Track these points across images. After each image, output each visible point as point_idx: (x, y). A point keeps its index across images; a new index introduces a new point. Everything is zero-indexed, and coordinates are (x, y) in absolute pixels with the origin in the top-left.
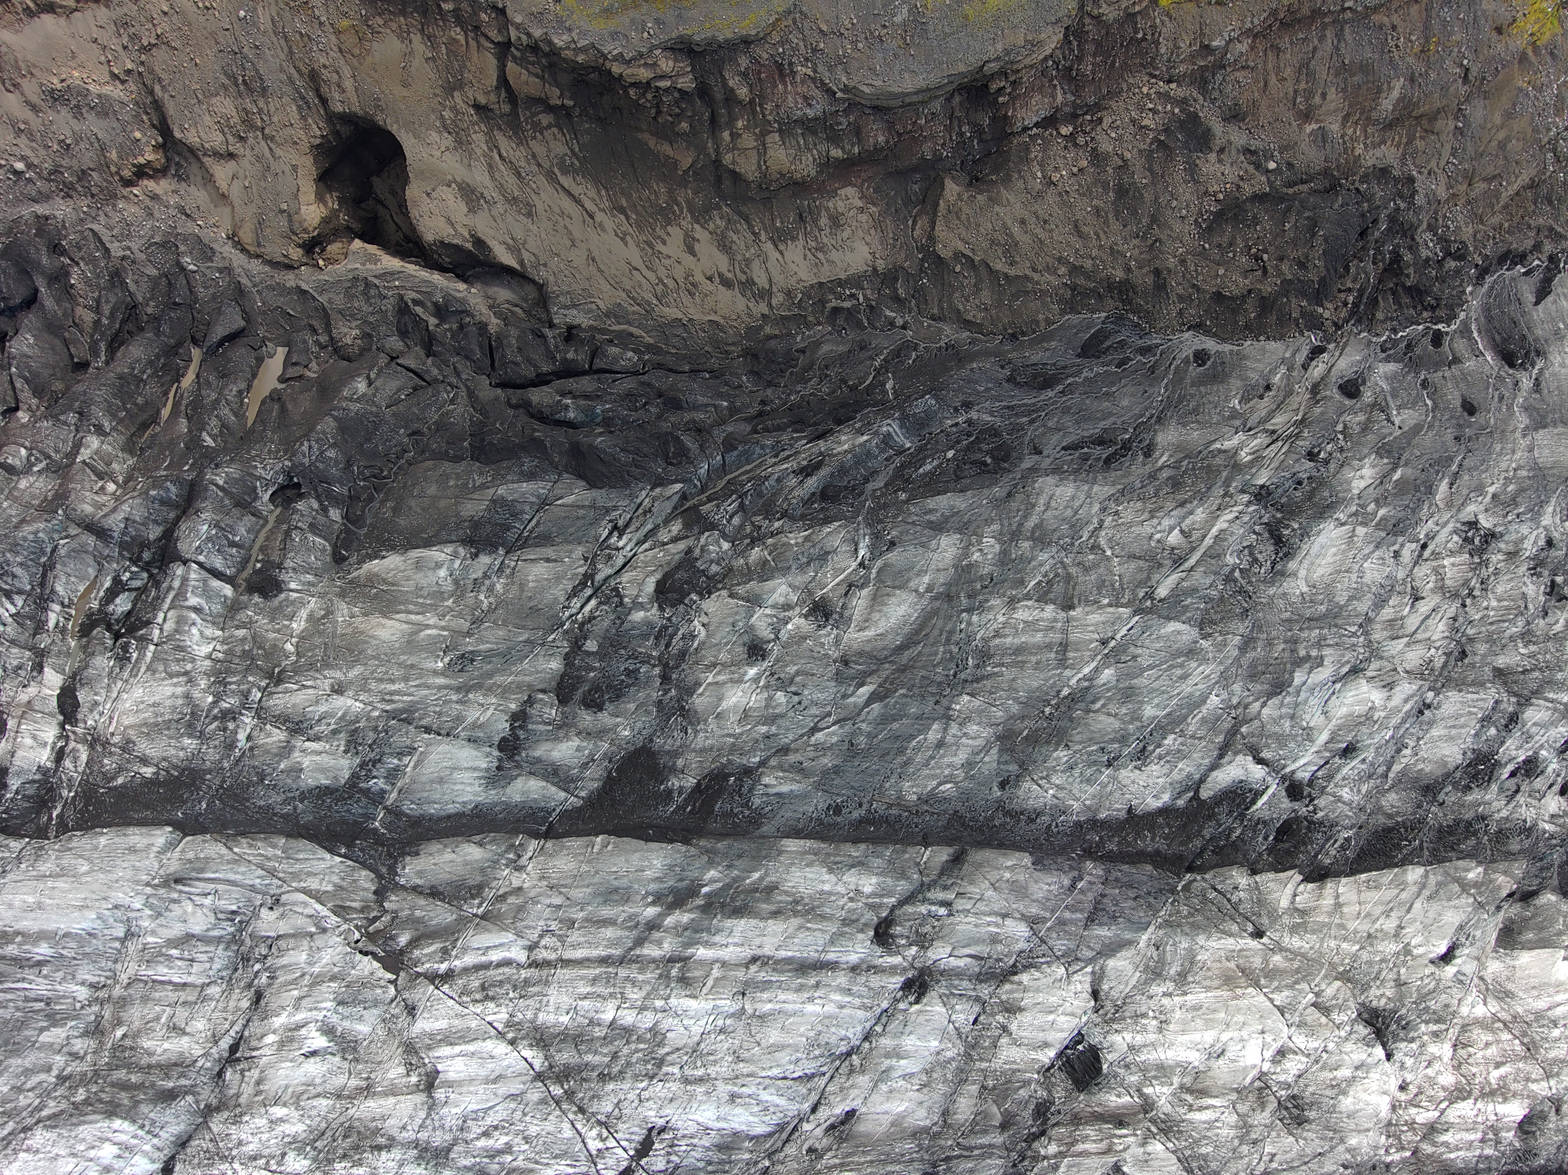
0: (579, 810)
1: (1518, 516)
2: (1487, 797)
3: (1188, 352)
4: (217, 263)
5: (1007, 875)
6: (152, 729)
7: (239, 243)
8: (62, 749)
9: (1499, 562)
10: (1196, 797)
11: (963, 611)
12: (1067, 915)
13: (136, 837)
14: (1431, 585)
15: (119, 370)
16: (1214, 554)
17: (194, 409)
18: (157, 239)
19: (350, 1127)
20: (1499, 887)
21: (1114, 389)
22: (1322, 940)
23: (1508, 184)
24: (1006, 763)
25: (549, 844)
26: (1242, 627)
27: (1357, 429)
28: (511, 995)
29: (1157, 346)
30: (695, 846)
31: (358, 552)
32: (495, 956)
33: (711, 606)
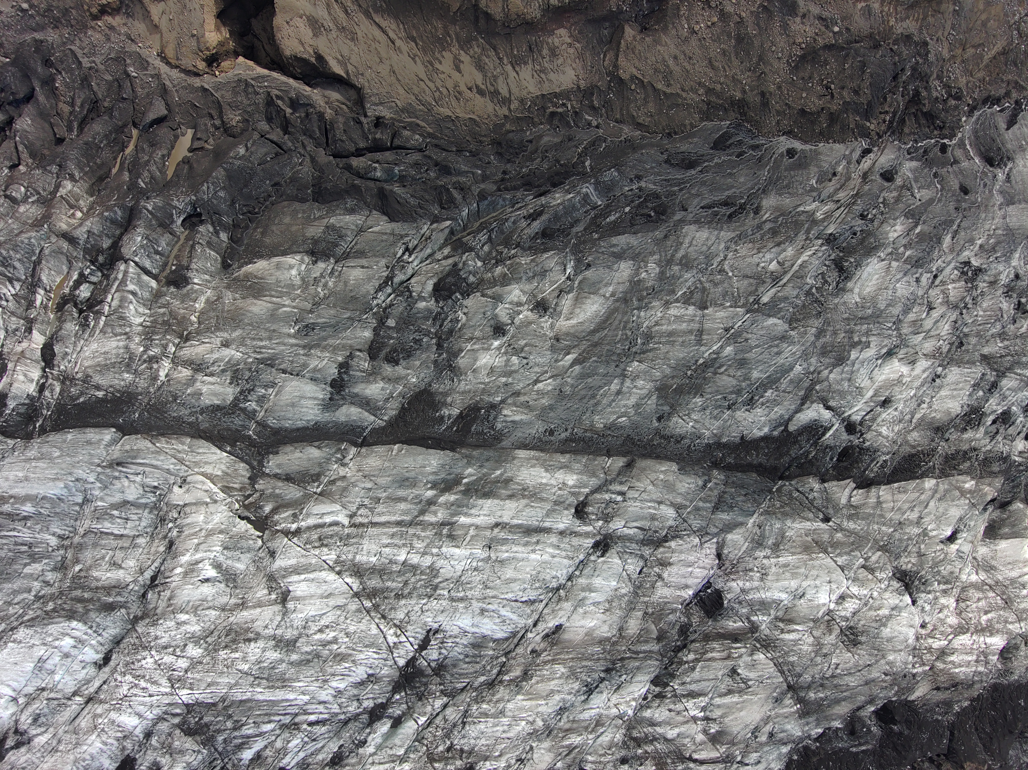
0: (383, 428)
1: (996, 258)
2: (977, 436)
3: (783, 149)
4: (151, 71)
5: (662, 476)
6: (103, 368)
7: (165, 58)
8: (43, 384)
9: (984, 287)
10: (786, 430)
11: (634, 309)
12: (701, 504)
13: (92, 434)
14: (940, 300)
15: (85, 139)
16: (799, 276)
17: (134, 166)
18: (112, 55)
19: (231, 629)
20: (986, 494)
21: (735, 171)
22: (869, 525)
23: (989, 50)
24: (662, 405)
25: (364, 450)
26: (817, 323)
27: (892, 201)
28: (338, 544)
29: (763, 145)
30: (459, 453)
31: (239, 261)
32: (328, 519)
33: (470, 302)
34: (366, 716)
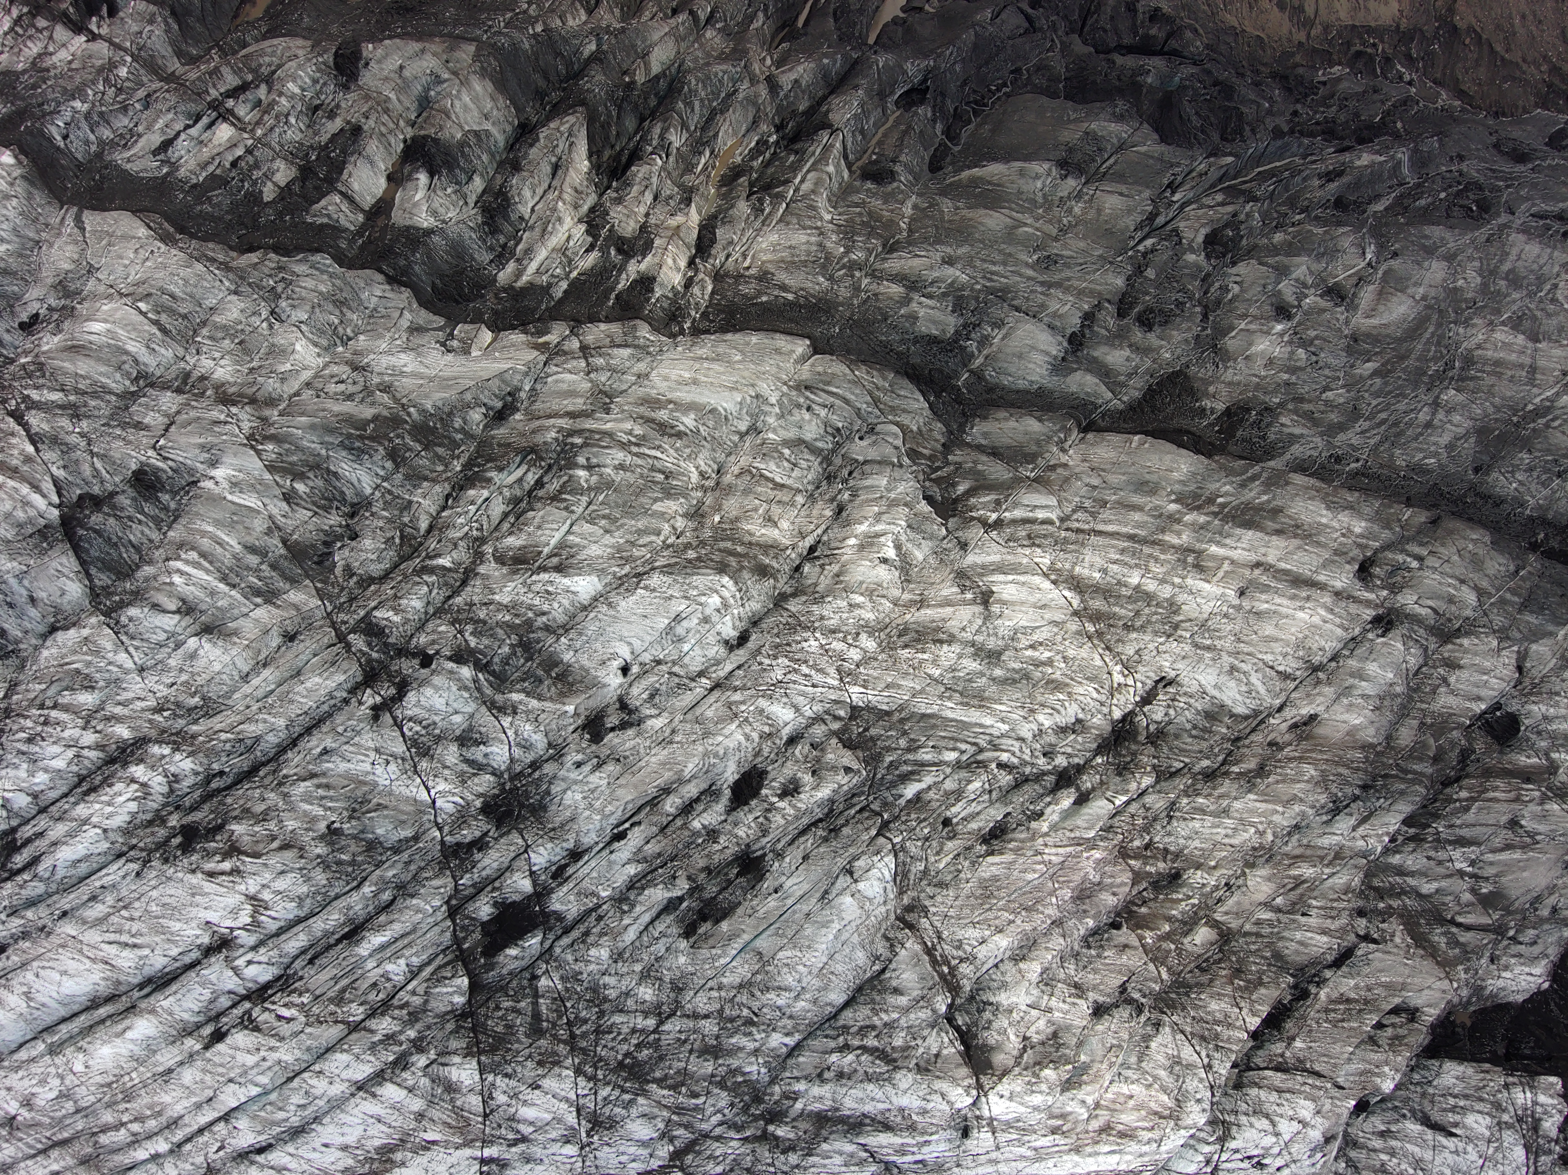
0: (1121, 411)
5: (1471, 547)
6: (791, 265)
8: (691, 278)
11: (1451, 323)
12: (1508, 596)
13: (781, 341)
17: (842, 13)
19: (908, 628)
24: (1481, 453)
25: (1090, 436)
28: (1053, 547)
30: (1216, 462)
31: (953, 163)
32: (1041, 515)
33: (1242, 269)
34: (1052, 778)
